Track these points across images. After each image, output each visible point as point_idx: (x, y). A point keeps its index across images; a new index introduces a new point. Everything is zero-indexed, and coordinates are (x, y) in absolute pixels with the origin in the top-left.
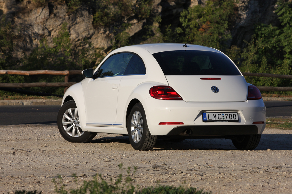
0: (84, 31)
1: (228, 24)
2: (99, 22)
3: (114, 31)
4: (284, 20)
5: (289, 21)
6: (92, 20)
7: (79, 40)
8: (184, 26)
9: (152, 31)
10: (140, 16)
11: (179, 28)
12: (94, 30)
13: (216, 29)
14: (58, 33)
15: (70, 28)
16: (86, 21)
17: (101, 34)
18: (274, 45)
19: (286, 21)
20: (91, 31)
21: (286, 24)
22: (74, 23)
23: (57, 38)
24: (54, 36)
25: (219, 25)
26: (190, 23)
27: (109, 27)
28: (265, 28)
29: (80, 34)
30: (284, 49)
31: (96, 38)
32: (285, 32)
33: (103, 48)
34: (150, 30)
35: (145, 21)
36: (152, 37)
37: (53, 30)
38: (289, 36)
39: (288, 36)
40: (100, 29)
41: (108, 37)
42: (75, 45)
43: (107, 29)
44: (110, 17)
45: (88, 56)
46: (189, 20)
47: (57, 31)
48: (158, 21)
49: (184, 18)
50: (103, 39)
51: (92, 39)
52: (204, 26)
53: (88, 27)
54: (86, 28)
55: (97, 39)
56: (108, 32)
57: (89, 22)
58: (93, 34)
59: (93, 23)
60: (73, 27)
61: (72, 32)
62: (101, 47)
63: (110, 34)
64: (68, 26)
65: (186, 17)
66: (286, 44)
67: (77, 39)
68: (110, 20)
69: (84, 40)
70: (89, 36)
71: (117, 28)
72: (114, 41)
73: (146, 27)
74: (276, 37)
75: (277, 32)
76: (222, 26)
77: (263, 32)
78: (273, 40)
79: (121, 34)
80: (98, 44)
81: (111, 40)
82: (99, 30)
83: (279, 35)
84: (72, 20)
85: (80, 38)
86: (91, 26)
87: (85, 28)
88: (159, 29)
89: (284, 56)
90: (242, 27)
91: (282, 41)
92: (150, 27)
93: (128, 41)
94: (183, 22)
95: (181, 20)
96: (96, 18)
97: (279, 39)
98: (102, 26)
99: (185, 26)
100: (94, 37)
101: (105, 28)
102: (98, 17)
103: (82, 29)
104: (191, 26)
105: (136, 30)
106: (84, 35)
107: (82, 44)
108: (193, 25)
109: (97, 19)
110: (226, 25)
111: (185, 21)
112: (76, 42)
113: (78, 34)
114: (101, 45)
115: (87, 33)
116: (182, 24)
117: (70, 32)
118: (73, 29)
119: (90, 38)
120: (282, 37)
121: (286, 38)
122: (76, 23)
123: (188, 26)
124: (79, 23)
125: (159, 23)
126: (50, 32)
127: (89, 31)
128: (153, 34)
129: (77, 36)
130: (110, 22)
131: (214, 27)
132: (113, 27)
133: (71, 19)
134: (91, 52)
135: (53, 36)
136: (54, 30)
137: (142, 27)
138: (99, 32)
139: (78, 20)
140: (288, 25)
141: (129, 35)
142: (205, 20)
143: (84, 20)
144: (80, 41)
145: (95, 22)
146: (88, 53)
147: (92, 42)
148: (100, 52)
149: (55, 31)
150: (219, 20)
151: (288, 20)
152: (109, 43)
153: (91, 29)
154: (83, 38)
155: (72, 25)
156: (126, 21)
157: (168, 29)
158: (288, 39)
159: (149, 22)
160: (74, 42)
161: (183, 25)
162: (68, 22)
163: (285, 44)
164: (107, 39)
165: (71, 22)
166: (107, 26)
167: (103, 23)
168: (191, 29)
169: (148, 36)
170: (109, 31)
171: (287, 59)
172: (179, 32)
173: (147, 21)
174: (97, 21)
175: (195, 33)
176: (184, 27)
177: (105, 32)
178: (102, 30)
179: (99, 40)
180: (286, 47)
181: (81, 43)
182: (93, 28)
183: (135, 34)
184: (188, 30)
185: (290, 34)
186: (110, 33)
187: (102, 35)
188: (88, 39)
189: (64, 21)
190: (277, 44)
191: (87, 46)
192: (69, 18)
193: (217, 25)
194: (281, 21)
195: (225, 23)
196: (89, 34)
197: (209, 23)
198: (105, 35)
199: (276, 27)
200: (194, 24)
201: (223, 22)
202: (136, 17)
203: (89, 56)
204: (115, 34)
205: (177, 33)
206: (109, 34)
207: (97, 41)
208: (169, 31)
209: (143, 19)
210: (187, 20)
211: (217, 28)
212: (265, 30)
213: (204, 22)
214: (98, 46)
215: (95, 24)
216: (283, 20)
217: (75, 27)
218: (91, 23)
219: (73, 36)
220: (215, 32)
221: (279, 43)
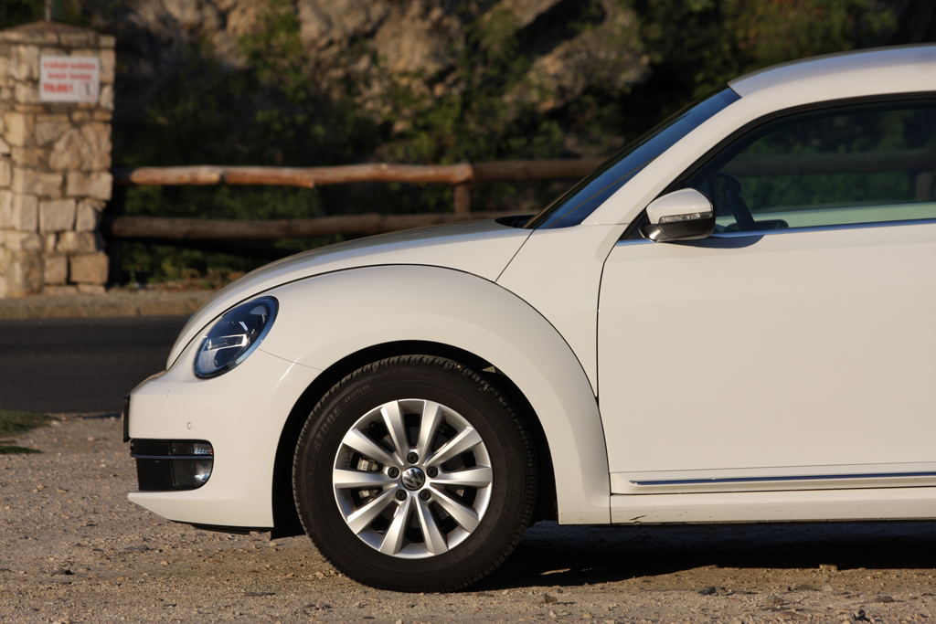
0: (351, 8)
3: (462, 7)
7: (331, 43)
9: (600, 6)
12: (388, 6)
14: (253, 20)
17: (413, 19)
20: (377, 10)
23: (254, 38)
24: (240, 32)
29: (334, 20)
31: (394, 35)
33: (419, 73)
36: (596, 26)
37: (234, 6)
41: (438, 29)
42: (318, 64)
45: (365, 101)
47: (251, 12)
50: (418, 37)
51: (379, 37)
55: (397, 39)
56: (436, 13)
58: (381, 21)
61: (306, 12)
62: (412, 68)
63: (446, 21)
67: (323, 42)
69: (350, 45)
70: (368, 28)
72: (460, 46)
79: (487, 15)
80: (400, 56)
81: (450, 41)
82: (405, 4)
85: (336, 34)
93: (516, 43)
100: (385, 31)
103: (342, 3)
105: (541, 2)
106: (352, 23)
107: (343, 60)
112: (321, 49)
113: (328, 21)
114: (410, 61)
115: (361, 17)
117: (297, 11)
118: (309, 2)
119: (371, 35)
126: (223, 17)
127: (367, 11)
129: (324, 28)
134: (376, 89)
135: (235, 29)
136: (240, 8)
138: (403, 13)
141: (520, 20)
144: (334, 50)
146: (367, 93)
147: (381, 52)
148: (408, 86)
149: (243, 12)
152: (444, 52)
153: (375, 1)
154: (346, 34)
160: (313, 54)
164: (435, 39)
170: (442, 4)
172: (696, 8)
177: (427, 11)
178: (416, 6)
179: (407, 42)
181: (342, 53)
183: (540, 18)
186: (447, 13)
187: (418, 23)
191: (363, 63)
196: (368, 20)
198: (427, 25)
203: (370, 105)
204: (465, 19)
206: (440, 19)
207: (398, 48)
214: (401, 65)
219: (310, 28)
220: (835, 4)
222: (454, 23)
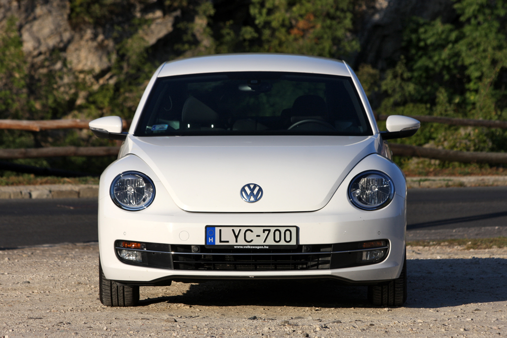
0: (52, 34)
1: (352, 19)
2: (82, 15)
3: (115, 34)
4: (467, 11)
5: (476, 13)
6: (68, 11)
7: (40, 54)
8: (259, 23)
9: (194, 35)
10: (168, 3)
11: (249, 29)
12: (73, 33)
13: (327, 30)
15: (20, 28)
16: (54, 13)
17: (87, 41)
18: (447, 63)
19: (469, 11)
20: (67, 35)
21: (468, 21)
22: (31, 18)
25: (334, 22)
26: (271, 17)
27: (103, 26)
28: (427, 27)
29: (42, 41)
30: (467, 72)
31: (76, 50)
32: (469, 36)
33: (91, 71)
34: (190, 32)
35: (178, 13)
36: (193, 47)
38: (478, 45)
39: (475, 44)
40: (85, 31)
41: (101, 47)
42: (33, 66)
43: (100, 30)
44: (105, 5)
45: (59, 87)
46: (270, 12)
48: (208, 13)
49: (258, 6)
50: (90, 51)
51: (68, 50)
52: (302, 24)
53: (59, 26)
54: (56, 29)
55: (77, 52)
56: (101, 37)
57: (62, 15)
58: (70, 41)
59: (70, 18)
60: (28, 26)
61: (26, 36)
62: (86, 68)
63: (106, 42)
64: (17, 23)
65: (262, 5)
66: (473, 60)
67: (36, 53)
68: (105, 12)
69: (51, 55)
70: (62, 45)
71: (119, 28)
72: (114, 57)
73: (181, 25)
74: (450, 46)
75: (453, 36)
76: (339, 23)
77: (423, 36)
78: (445, 53)
79: (130, 41)
80: (79, 62)
81: (109, 54)
82: (83, 32)
83: (457, 41)
84: (26, 11)
85: (43, 49)
86: (64, 23)
87: (52, 27)
88: (208, 30)
89: (467, 86)
90: (377, 26)
91: (464, 54)
92: (190, 25)
93: (145, 55)
94: (258, 16)
95: (253, 11)
96: (75, 7)
97: (457, 50)
98: (89, 23)
99: (262, 24)
100: (71, 47)
101: (95, 28)
102: (81, 5)
103: (46, 31)
104: (275, 24)
105: (159, 32)
106: (52, 42)
107: (47, 63)
108: (278, 21)
109: (78, 10)
110: (348, 22)
111: (260, 13)
112: (34, 57)
113: (39, 41)
114: (85, 65)
115: (58, 39)
116: (254, 19)
117: (21, 35)
118: (27, 30)
119: (64, 49)
120: (461, 46)
121: (470, 49)
122: (35, 19)
123: (267, 24)
124: (40, 16)
125: (209, 17)
127: (61, 36)
128: (195, 42)
129: (36, 45)
130: (104, 16)
131: (323, 27)
132: (112, 25)
133: (23, 9)
134: (66, 80)
137: (174, 25)
138: (81, 37)
139: (39, 11)
140: (473, 21)
141: (148, 42)
142: (303, 12)
143: (50, 12)
144: (42, 57)
145: (74, 15)
146: (60, 82)
147: (69, 59)
148: (84, 79)
150: (332, 11)
151: (474, 11)
152: (105, 59)
153: (65, 30)
154: (48, 49)
155: (27, 23)
156: (138, 15)
157: (225, 31)
158: (474, 50)
159: (188, 15)
160: (29, 59)
161: (257, 22)
162: (16, 15)
163: (468, 61)
164: (100, 53)
165: (23, 16)
166: (99, 23)
167: (92, 17)
168: (274, 30)
169: (186, 46)
170: (104, 33)
171: (473, 93)
172: (248, 36)
173: (183, 13)
174: (78, 14)
175: (283, 38)
176: (260, 27)
177: (95, 36)
178: (89, 33)
179: (83, 54)
180: (472, 68)
181: (46, 59)
182: (69, 28)
183: (160, 41)
184: (267, 33)
185: (478, 40)
186: (106, 38)
187: (90, 43)
188: (59, 51)
189: (9, 14)
190: (452, 61)
191: (59, 65)
192: (19, 7)
193: (328, 22)
194: (459, 12)
195: (345, 18)
196: (61, 41)
197: (312, 18)
198: (95, 44)
199: (448, 26)
200: (281, 19)
201: (342, 15)
202: (160, 5)
203: (62, 89)
204: (117, 41)
205: (245, 40)
206: (103, 41)
207: (78, 56)
208: (228, 34)
209: (175, 9)
210: (264, 11)
211: (330, 27)
212: (426, 32)
213: (301, 16)
214: (80, 67)
215: (74, 21)
216: (463, 10)
217: (31, 27)
218: (66, 17)
219: (28, 45)
220: (325, 36)
221: (456, 59)
222: (110, 43)
